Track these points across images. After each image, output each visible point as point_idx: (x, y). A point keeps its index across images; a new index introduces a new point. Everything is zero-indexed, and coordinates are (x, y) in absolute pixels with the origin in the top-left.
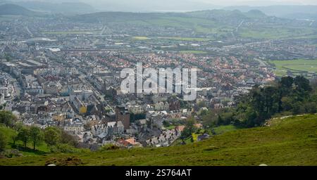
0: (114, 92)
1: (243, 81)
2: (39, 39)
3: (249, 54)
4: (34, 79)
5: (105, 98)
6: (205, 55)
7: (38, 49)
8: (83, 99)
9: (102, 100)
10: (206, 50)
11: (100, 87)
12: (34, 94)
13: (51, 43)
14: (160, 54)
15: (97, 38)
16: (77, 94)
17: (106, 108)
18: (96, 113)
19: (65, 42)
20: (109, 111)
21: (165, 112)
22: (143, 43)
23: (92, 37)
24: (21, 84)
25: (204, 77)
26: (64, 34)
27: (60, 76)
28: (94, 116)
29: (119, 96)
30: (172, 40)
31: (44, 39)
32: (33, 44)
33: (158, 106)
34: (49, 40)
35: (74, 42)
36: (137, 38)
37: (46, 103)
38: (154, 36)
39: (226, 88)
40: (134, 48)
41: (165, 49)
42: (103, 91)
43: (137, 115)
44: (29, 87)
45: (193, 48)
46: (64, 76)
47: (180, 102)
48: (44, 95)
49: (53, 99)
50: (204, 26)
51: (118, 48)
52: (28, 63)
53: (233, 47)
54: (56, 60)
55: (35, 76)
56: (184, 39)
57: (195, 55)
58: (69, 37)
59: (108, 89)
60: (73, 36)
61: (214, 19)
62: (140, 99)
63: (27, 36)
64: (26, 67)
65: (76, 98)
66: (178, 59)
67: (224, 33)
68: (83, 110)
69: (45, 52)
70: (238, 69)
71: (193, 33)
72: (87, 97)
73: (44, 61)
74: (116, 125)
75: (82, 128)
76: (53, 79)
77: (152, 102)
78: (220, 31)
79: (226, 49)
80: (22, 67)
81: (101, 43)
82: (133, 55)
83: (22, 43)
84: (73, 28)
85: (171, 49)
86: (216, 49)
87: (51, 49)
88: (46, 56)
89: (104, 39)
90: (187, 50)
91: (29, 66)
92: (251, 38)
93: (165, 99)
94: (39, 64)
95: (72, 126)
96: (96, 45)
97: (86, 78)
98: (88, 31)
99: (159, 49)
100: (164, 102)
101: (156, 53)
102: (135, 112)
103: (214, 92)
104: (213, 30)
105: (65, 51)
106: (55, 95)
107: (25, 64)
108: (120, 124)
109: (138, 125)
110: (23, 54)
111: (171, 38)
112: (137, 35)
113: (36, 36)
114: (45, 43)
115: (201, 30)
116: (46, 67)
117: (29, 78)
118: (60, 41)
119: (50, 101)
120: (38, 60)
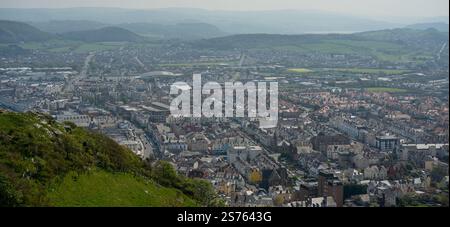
0: (292, 150)
2: (158, 73)
4: (168, 129)
5: (280, 158)
6: (405, 94)
7: (160, 86)
8: (248, 160)
10: (403, 87)
11: (265, 142)
12: (177, 152)
13: (175, 78)
14: (337, 93)
15: (236, 71)
16: (239, 152)
18: (278, 182)
21: (387, 183)
22: (305, 77)
23: (230, 70)
24: (150, 136)
25: (419, 127)
27: (202, 125)
28: (280, 187)
30: (346, 72)
31: (165, 73)
32: (152, 80)
33: (369, 172)
34: (171, 74)
37: (196, 166)
38: (317, 67)
41: (342, 86)
42: (272, 148)
44: (166, 141)
45: (384, 85)
48: (190, 154)
49: (203, 159)
50: (388, 53)
52: (154, 106)
55: (168, 125)
56: (364, 71)
57: (391, 94)
58: (197, 69)
59: (280, 144)
60: (203, 68)
61: (400, 42)
62: (333, 161)
64: (153, 113)
65: (238, 159)
66: (367, 100)
67: (421, 62)
68: (256, 176)
71: (374, 61)
72: (252, 157)
74: (324, 202)
76: (194, 129)
78: (415, 59)
79: (435, 84)
80: (147, 112)
82: (297, 94)
83: (135, 79)
84: (198, 58)
85: (349, 85)
86: (418, 84)
89: (248, 72)
90: (373, 86)
91: (157, 110)
93: (377, 161)
95: (258, 203)
97: (241, 129)
98: (221, 61)
99: (333, 85)
100: (377, 165)
101: (330, 91)
104: (403, 57)
106: (205, 153)
107: (151, 108)
108: (330, 202)
109: (358, 203)
110: (143, 94)
112: (292, 67)
113: (152, 69)
114: (168, 78)
115: (384, 58)
117: (161, 127)
118: (188, 75)
119: (200, 163)
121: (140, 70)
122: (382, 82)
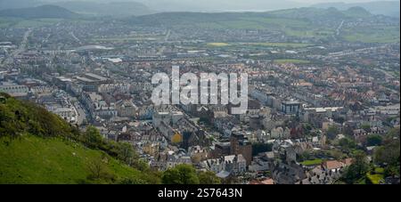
1: (375, 98)
2: (92, 47)
3: (366, 62)
4: (100, 97)
6: (308, 65)
8: (171, 124)
12: (107, 117)
14: (250, 64)
16: (163, 117)
19: (124, 51)
21: (289, 142)
22: (223, 50)
24: (83, 104)
25: (319, 93)
29: (218, 119)
30: (259, 46)
31: (97, 47)
32: (86, 53)
33: (275, 132)
34: (104, 48)
35: (135, 50)
36: (214, 44)
37: (124, 130)
38: (233, 41)
39: (355, 108)
40: (214, 57)
41: (255, 58)
44: (98, 108)
45: (290, 57)
46: (137, 93)
48: (119, 119)
49: (131, 124)
50: (294, 29)
52: (87, 77)
53: (341, 54)
57: (296, 65)
58: (126, 44)
59: (199, 110)
60: (133, 43)
62: (245, 123)
64: (87, 83)
65: (162, 123)
67: (322, 36)
68: (178, 138)
69: (103, 63)
70: (360, 83)
72: (175, 120)
73: (106, 74)
74: (236, 159)
76: (124, 97)
78: (317, 34)
79: (334, 56)
80: (81, 82)
81: (170, 51)
84: (129, 33)
86: (319, 56)
87: (110, 59)
88: (105, 68)
89: (173, 46)
90: (281, 58)
92: (360, 42)
94: (102, 79)
98: (150, 36)
99: (247, 57)
100: (282, 127)
101: (244, 62)
103: (342, 113)
105: (128, 61)
106: (133, 118)
107: (83, 79)
108: (240, 159)
109: (264, 159)
110: (77, 66)
112: (213, 41)
113: (87, 44)
115: (292, 33)
116: (112, 83)
117: (93, 96)
119: (128, 127)
120: (98, 73)
121: (75, 44)
122: (290, 54)
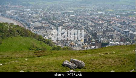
0: (96, 33)
2: (66, 11)
5: (92, 36)
7: (65, 15)
9: (91, 37)
11: (90, 31)
13: (71, 13)
14: (119, 17)
15: (90, 10)
17: (92, 40)
18: (87, 42)
19: (77, 12)
20: (93, 42)
21: (118, 43)
22: (111, 12)
23: (88, 10)
26: (77, 9)
27: (74, 26)
28: (86, 43)
30: (125, 11)
31: (68, 11)
32: (64, 13)
33: (115, 40)
34: (70, 11)
35: (80, 12)
38: (116, 9)
40: (107, 15)
42: (91, 33)
43: (105, 43)
46: (75, 26)
47: (126, 38)
51: (99, 15)
52: (61, 21)
54: (73, 20)
55: (64, 26)
56: (131, 10)
59: (93, 32)
60: (80, 10)
62: (107, 37)
63: (62, 10)
64: (60, 23)
66: (127, 20)
69: (68, 16)
73: (68, 20)
74: (95, 47)
75: (81, 48)
76: (71, 28)
77: (113, 38)
80: (59, 22)
81: (92, 12)
82: (106, 18)
83: (59, 13)
84: (80, 6)
85: (124, 15)
87: (71, 15)
88: (69, 18)
89: (94, 11)
93: (119, 37)
94: (66, 22)
95: (77, 47)
96: (90, 13)
97: (85, 28)
98: (87, 7)
99: (118, 15)
100: (118, 38)
101: (116, 17)
102: (104, 42)
105: (77, 16)
107: (60, 22)
108: (97, 47)
110: (60, 17)
111: (124, 10)
112: (109, 9)
114: (69, 13)
116: (69, 23)
117: (61, 27)
118: (75, 12)
120: (65, 20)
